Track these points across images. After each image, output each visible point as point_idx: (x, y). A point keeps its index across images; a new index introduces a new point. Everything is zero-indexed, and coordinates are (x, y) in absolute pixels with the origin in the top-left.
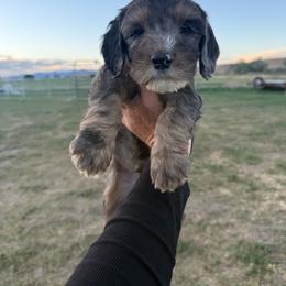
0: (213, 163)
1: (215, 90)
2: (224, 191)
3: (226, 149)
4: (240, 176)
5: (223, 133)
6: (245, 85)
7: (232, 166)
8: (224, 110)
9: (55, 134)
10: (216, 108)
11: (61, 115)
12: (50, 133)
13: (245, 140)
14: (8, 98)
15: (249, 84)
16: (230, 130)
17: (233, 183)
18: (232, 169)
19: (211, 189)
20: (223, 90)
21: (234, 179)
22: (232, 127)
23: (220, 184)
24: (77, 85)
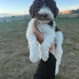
1: (66, 18)
2: (72, 54)
3: (71, 38)
4: (77, 48)
5: (70, 32)
6: (75, 17)
7: (74, 44)
8: (69, 24)
9: (18, 33)
11: (21, 27)
12: (17, 33)
13: (77, 35)
14: (7, 23)
15: (76, 16)
16: (72, 31)
17: (75, 50)
18: (74, 45)
19: (67, 53)
20: (68, 18)
21: (75, 49)
23: (70, 51)
24: (25, 18)
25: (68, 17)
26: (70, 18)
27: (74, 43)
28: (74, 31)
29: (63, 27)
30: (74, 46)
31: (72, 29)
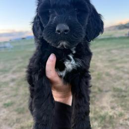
0: (103, 113)
3: (115, 90)
8: (114, 51)
10: (109, 51)
16: (118, 68)
22: (119, 65)
25: (113, 36)
26: (115, 38)
27: (123, 111)
28: (122, 67)
29: (100, 57)
30: (121, 125)
31: (119, 63)
